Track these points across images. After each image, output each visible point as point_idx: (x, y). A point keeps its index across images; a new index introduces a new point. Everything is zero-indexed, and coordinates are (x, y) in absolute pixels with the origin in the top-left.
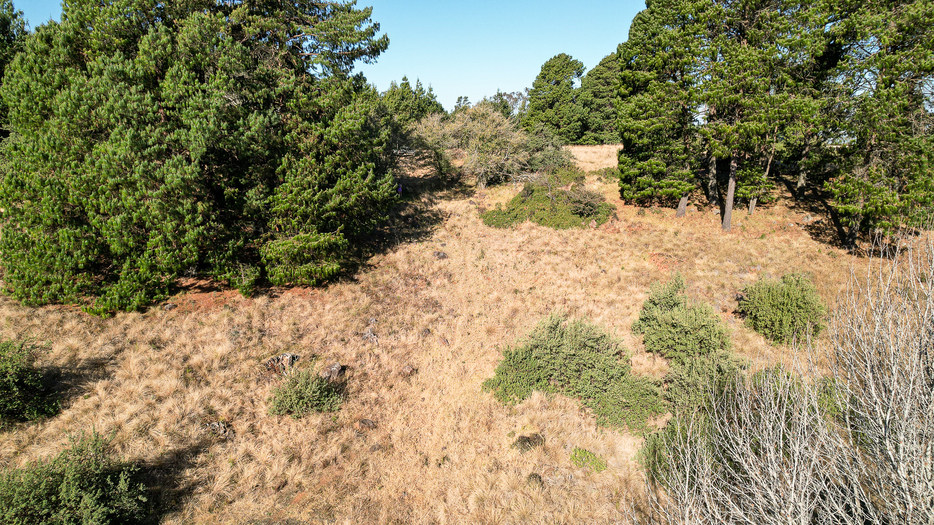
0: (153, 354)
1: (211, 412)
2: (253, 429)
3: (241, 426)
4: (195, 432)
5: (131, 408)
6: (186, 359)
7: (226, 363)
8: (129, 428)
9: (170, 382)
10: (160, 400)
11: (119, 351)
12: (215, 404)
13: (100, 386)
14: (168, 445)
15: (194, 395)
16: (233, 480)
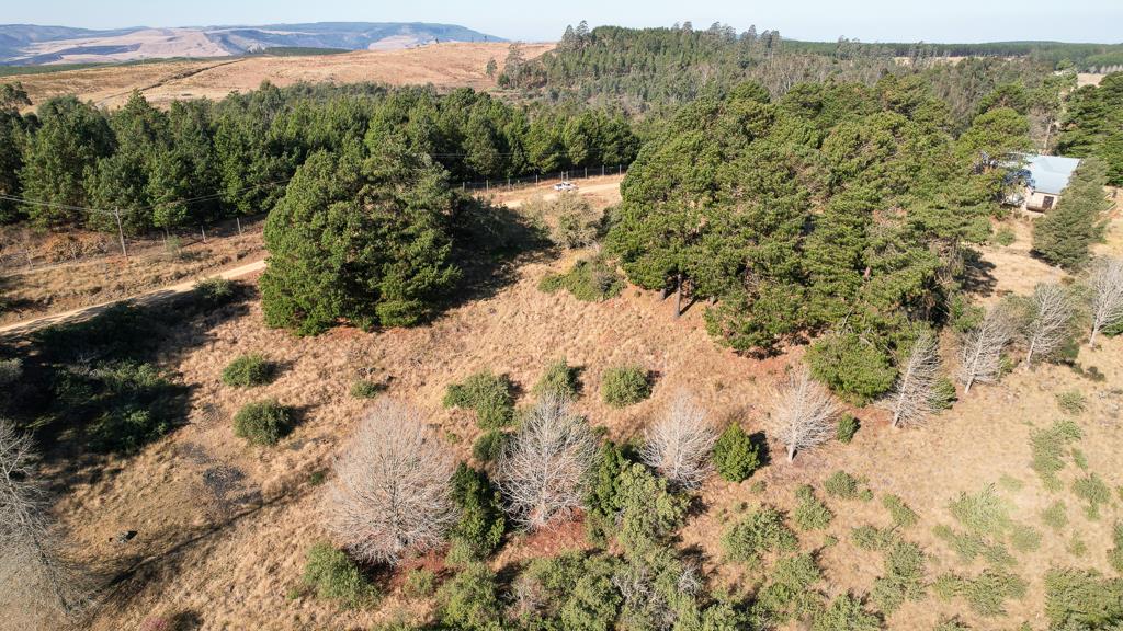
0: (313, 361)
1: (326, 390)
2: (339, 401)
3: (335, 398)
4: (316, 398)
5: (296, 385)
6: (325, 364)
7: (341, 369)
8: (294, 393)
9: (314, 375)
10: (308, 383)
11: (300, 357)
12: (328, 387)
13: (288, 373)
14: (305, 402)
15: (321, 383)
16: (323, 419)
